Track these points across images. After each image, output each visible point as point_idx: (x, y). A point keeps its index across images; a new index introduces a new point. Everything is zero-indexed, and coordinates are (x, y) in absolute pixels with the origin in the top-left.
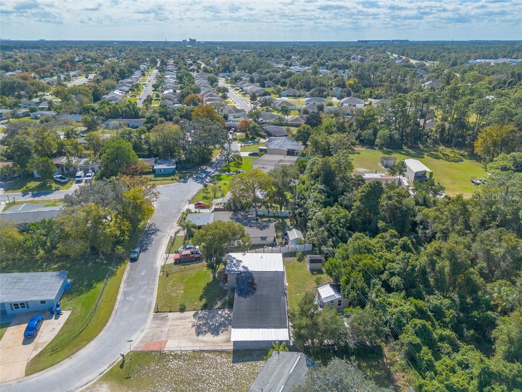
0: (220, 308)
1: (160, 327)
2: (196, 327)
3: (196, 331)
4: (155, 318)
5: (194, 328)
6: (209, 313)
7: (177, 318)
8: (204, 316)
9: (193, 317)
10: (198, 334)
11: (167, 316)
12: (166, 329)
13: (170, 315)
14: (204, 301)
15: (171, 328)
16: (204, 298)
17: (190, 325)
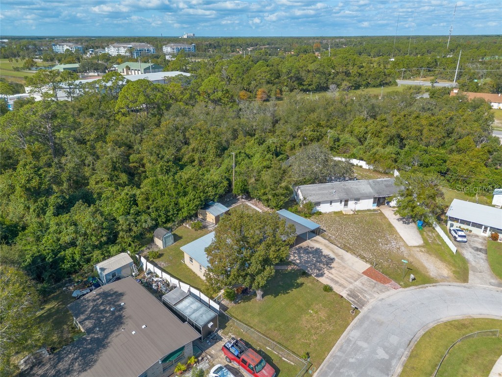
0: (294, 264)
1: (363, 289)
2: (329, 266)
3: (333, 262)
4: (363, 304)
5: (332, 266)
6: (308, 267)
7: (340, 285)
8: (314, 269)
9: (325, 275)
10: (332, 260)
11: (348, 295)
12: (358, 284)
13: (344, 294)
14: (300, 280)
15: (352, 281)
16: (298, 284)
17: (333, 271)
